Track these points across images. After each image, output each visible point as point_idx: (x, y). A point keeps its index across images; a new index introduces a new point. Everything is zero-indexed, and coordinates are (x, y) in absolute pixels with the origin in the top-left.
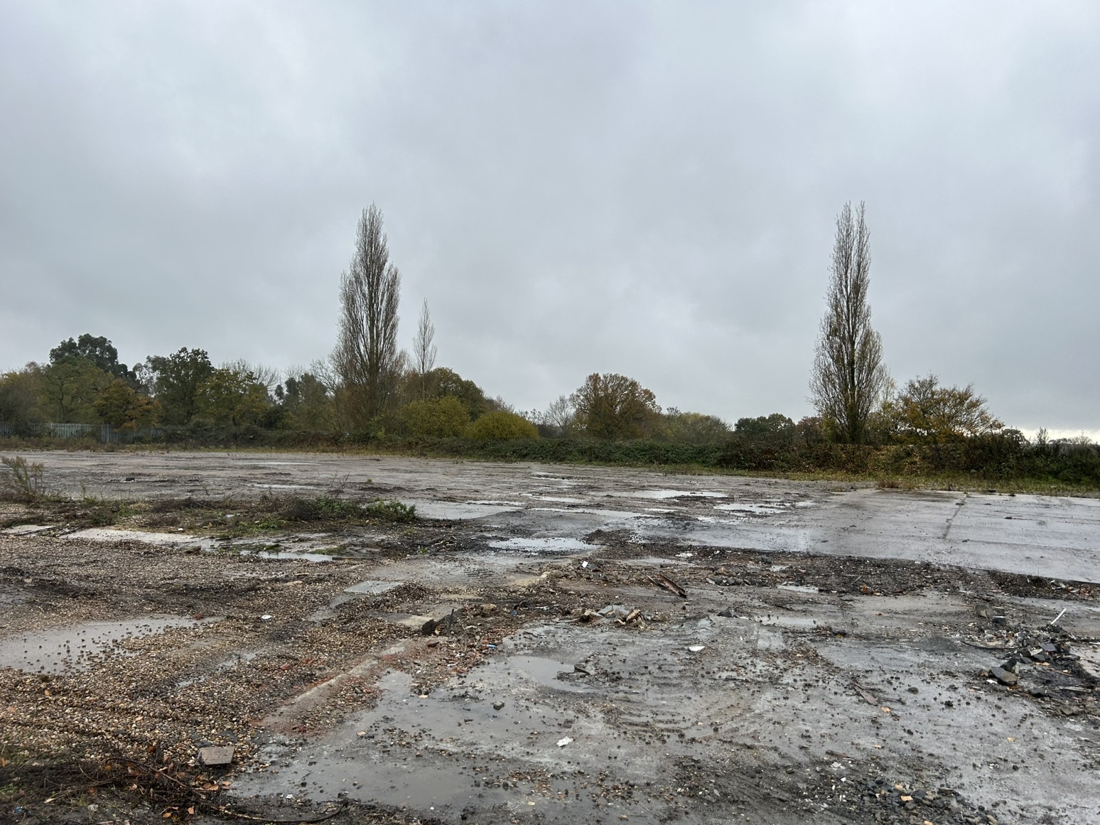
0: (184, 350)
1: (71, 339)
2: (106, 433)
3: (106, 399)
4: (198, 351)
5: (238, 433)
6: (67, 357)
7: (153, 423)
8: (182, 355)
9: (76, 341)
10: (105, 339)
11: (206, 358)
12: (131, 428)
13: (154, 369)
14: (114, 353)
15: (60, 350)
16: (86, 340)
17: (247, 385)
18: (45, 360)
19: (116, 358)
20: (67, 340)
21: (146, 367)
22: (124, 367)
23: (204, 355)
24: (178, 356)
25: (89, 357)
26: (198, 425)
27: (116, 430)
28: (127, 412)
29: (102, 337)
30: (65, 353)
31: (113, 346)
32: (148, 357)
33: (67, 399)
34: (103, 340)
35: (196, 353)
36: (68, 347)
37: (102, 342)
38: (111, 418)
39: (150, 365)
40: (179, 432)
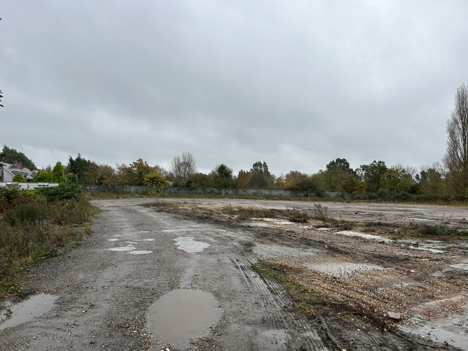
0: (375, 161)
1: (333, 160)
2: (346, 196)
3: (346, 183)
4: (380, 161)
5: (399, 196)
6: (332, 167)
7: (363, 191)
8: (374, 163)
9: (335, 161)
10: (345, 159)
11: (384, 164)
12: (355, 194)
13: (363, 170)
14: (348, 164)
15: (329, 164)
16: (338, 160)
17: (402, 175)
18: (325, 169)
19: (349, 166)
20: (332, 161)
21: (360, 169)
22: (352, 170)
23: (383, 163)
24: (373, 164)
25: (339, 166)
26: (381, 192)
27: (350, 195)
28: (354, 187)
29: (344, 159)
30: (332, 166)
31: (348, 162)
32: (361, 166)
33: (332, 182)
34: (344, 160)
35: (380, 162)
36: (332, 163)
37: (344, 161)
38: (348, 189)
39: (361, 169)
40: (374, 195)
